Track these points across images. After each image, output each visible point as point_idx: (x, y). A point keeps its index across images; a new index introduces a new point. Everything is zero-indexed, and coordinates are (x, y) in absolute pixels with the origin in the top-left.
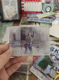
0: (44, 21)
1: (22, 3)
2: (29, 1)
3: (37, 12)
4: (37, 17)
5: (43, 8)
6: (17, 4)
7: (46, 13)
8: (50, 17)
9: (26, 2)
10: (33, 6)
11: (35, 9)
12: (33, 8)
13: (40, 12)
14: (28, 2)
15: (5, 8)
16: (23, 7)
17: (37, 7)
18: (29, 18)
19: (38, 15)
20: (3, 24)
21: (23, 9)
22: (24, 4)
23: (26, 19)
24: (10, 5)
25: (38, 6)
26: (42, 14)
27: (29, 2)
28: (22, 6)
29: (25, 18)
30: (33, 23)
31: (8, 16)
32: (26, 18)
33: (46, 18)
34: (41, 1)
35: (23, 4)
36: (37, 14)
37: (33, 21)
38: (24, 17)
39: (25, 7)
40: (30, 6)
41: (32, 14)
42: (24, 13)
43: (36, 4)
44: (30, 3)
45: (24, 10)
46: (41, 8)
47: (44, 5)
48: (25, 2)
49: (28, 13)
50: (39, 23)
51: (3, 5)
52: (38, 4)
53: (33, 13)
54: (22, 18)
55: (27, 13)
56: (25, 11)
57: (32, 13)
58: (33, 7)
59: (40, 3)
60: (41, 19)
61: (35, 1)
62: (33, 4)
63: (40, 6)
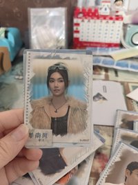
0: (127, 66)
1: (75, 21)
2: (92, 18)
3: (109, 45)
4: (110, 56)
5: (124, 36)
6: (64, 23)
7: (131, 48)
9: (86, 21)
10: (100, 30)
11: (105, 37)
12: (101, 35)
13: (116, 45)
14: (89, 21)
15: (36, 33)
16: (78, 32)
17: (111, 32)
19: (112, 50)
21: (75, 35)
22: (81, 24)
24: (47, 25)
26: (123, 50)
27: (92, 21)
28: (75, 28)
30: (99, 70)
33: (132, 58)
34: (122, 19)
35: (78, 25)
36: (110, 49)
37: (101, 64)
39: (81, 32)
40: (94, 29)
41: (98, 48)
42: (79, 45)
43: (108, 25)
44: (95, 22)
45: (77, 39)
46: (119, 36)
47: (128, 29)
48: (83, 21)
49: (88, 45)
50: (116, 71)
51: (32, 26)
52: (113, 25)
53: (101, 47)
55: (85, 45)
56: (80, 40)
57: (96, 47)
59: (119, 24)
60: (120, 62)
61: (107, 18)
62: (101, 26)
63: (119, 31)
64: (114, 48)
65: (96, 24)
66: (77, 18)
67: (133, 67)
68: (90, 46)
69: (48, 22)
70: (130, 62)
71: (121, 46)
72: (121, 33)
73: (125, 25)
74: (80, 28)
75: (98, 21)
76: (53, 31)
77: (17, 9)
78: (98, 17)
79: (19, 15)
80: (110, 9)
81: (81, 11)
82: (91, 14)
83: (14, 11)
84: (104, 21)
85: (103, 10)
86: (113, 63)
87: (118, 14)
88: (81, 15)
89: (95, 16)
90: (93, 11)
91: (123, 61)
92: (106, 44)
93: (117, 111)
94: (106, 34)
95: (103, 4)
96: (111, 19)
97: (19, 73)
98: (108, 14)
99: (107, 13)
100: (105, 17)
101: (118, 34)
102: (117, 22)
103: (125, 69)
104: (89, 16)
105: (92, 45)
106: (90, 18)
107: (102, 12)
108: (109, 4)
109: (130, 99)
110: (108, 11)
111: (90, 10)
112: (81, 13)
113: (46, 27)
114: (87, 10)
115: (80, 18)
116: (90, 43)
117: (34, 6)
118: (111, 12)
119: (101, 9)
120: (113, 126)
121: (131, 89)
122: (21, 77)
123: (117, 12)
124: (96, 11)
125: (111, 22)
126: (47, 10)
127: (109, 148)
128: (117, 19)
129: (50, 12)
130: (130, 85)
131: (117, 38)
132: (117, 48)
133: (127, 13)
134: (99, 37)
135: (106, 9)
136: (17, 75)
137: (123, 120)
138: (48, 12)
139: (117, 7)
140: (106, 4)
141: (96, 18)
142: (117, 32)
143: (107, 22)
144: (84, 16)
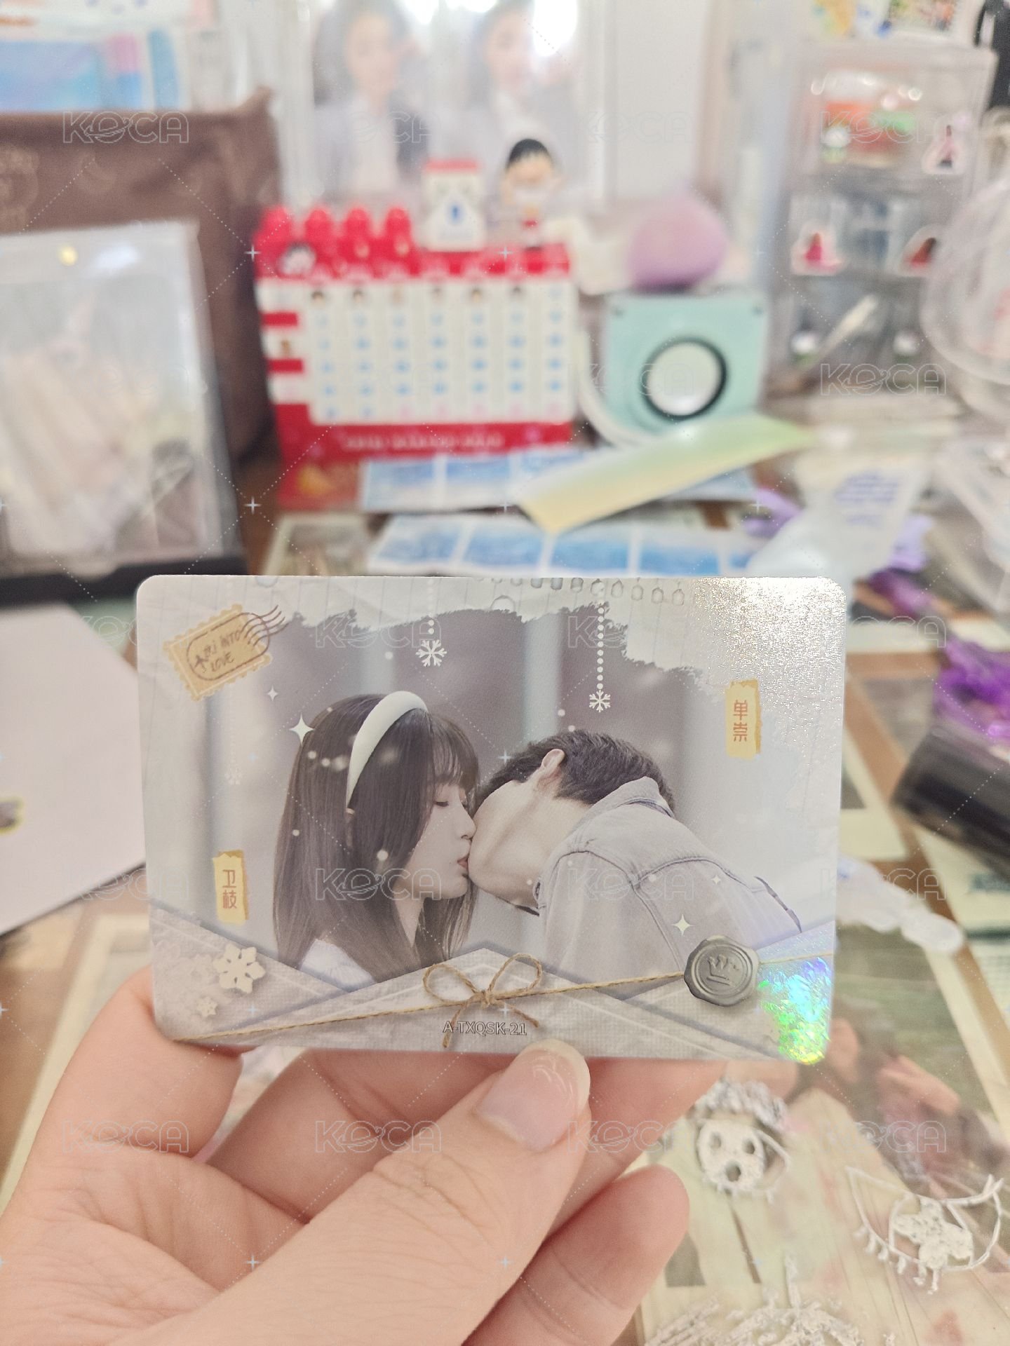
1: (269, 295)
2: (377, 274)
3: (513, 435)
4: (517, 510)
5: (596, 370)
7: (647, 441)
8: (719, 492)
9: (338, 291)
10: (439, 342)
11: (479, 387)
12: (449, 377)
13: (552, 434)
14: (357, 293)
16: (293, 366)
17: (509, 353)
18: (393, 531)
21: (282, 389)
22: (309, 313)
23: (342, 537)
24: (70, 339)
25: (517, 342)
26: (595, 460)
27: (378, 291)
28: (273, 342)
29: (329, 522)
31: (54, 503)
32: (353, 523)
34: (565, 266)
35: (287, 319)
38: (313, 505)
39: (312, 365)
40: (400, 344)
41: (441, 462)
42: (315, 449)
43: (486, 308)
44: (397, 299)
45: (300, 411)
46: (563, 375)
47: (613, 325)
48: (317, 295)
49: (377, 443)
53: (459, 450)
54: (285, 527)
55: (356, 444)
56: (320, 415)
57: (428, 452)
58: (447, 353)
59: (552, 298)
61: (473, 271)
62: (438, 320)
63: (555, 340)
64: (539, 453)
65: (409, 312)
66: (279, 274)
68: (392, 453)
70: (637, 534)
71: (585, 433)
72: (576, 350)
73: (590, 302)
74: (301, 342)
75: (417, 290)
78: (414, 264)
80: (487, 210)
81: (299, 231)
82: (363, 251)
84: (455, 288)
85: (440, 219)
86: (532, 553)
88: (299, 260)
89: (394, 258)
90: (377, 226)
92: (492, 429)
94: (479, 365)
95: (434, 180)
96: (498, 268)
98: (475, 243)
99: (469, 234)
100: (455, 263)
101: (555, 364)
102: (536, 287)
104: (352, 259)
105: (399, 443)
106: (360, 274)
107: (432, 233)
108: (476, 183)
110: (472, 221)
111: (357, 225)
112: (295, 244)
113: (67, 357)
114: (338, 227)
115: (299, 277)
116: (386, 430)
119: (426, 210)
123: (530, 224)
124: (398, 224)
125: (497, 287)
126: (64, 246)
128: (534, 267)
129: (88, 256)
131: (555, 386)
132: (560, 450)
133: (599, 223)
134: (440, 389)
135: (456, 212)
138: (69, 255)
140: (454, 182)
141: (396, 272)
143: (476, 292)
144: (324, 260)
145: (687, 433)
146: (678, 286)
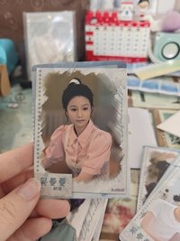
0: (157, 87)
1: (88, 28)
2: (110, 25)
3: (134, 60)
4: (134, 75)
5: (153, 48)
6: (72, 32)
7: (162, 63)
8: (177, 75)
9: (101, 28)
10: (121, 40)
11: (128, 49)
12: (122, 47)
13: (142, 60)
14: (105, 29)
16: (91, 43)
17: (135, 43)
19: (137, 67)
20: (25, 92)
21: (88, 48)
22: (95, 32)
24: (49, 34)
25: (137, 40)
26: (150, 66)
27: (109, 28)
28: (87, 38)
33: (163, 77)
34: (149, 25)
35: (91, 33)
36: (135, 65)
39: (95, 43)
40: (113, 40)
43: (131, 33)
44: (113, 30)
45: (91, 52)
46: (146, 48)
47: (157, 38)
48: (97, 29)
50: (142, 95)
52: (138, 33)
55: (101, 59)
56: (95, 53)
58: (122, 42)
59: (145, 31)
60: (148, 82)
61: (129, 25)
62: (121, 35)
63: (145, 41)
64: (139, 64)
65: (115, 33)
66: (90, 24)
67: (164, 88)
69: (50, 31)
70: (160, 82)
71: (148, 60)
72: (148, 43)
73: (153, 33)
74: (93, 38)
75: (117, 29)
76: (57, 42)
77: (9, 14)
78: (117, 23)
79: (12, 22)
80: (134, 12)
81: (94, 15)
82: (107, 20)
83: (6, 17)
84: (125, 29)
85: (124, 14)
86: (138, 84)
87: (144, 19)
88: (94, 21)
89: (113, 22)
90: (110, 15)
91: (151, 81)
92: (129, 58)
93: (144, 147)
94: (128, 45)
95: (123, 6)
96: (135, 25)
97: (13, 99)
98: (130, 19)
99: (129, 17)
100: (126, 23)
101: (144, 46)
102: (142, 29)
103: (154, 91)
104: (105, 22)
106: (106, 24)
107: (122, 17)
108: (131, 6)
109: (161, 131)
110: (130, 15)
111: (106, 14)
112: (94, 18)
113: (48, 38)
114: (102, 15)
115: (94, 25)
116: (108, 58)
117: (32, 10)
118: (134, 17)
119: (121, 12)
120: (139, 169)
121: (162, 117)
122: (16, 105)
123: (142, 16)
124: (115, 15)
125: (134, 29)
126: (49, 15)
127: (134, 199)
128: (142, 26)
129: (53, 17)
130: (161, 112)
131: (143, 50)
132: (144, 63)
133: (155, 18)
134: (120, 49)
135: (127, 13)
136: (11, 102)
137: (152, 160)
138: (50, 17)
139: (142, 10)
140: (127, 6)
141: (114, 25)
142: (143, 43)
143: (130, 30)
144: (99, 21)
145: (170, 62)
146: (171, 31)
